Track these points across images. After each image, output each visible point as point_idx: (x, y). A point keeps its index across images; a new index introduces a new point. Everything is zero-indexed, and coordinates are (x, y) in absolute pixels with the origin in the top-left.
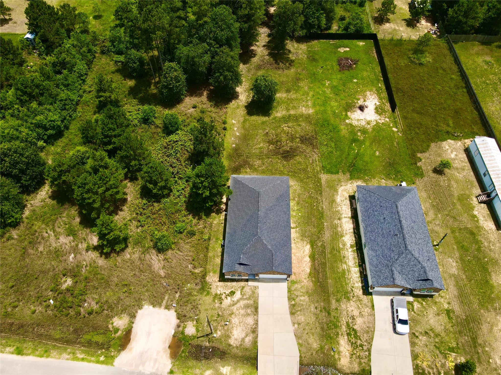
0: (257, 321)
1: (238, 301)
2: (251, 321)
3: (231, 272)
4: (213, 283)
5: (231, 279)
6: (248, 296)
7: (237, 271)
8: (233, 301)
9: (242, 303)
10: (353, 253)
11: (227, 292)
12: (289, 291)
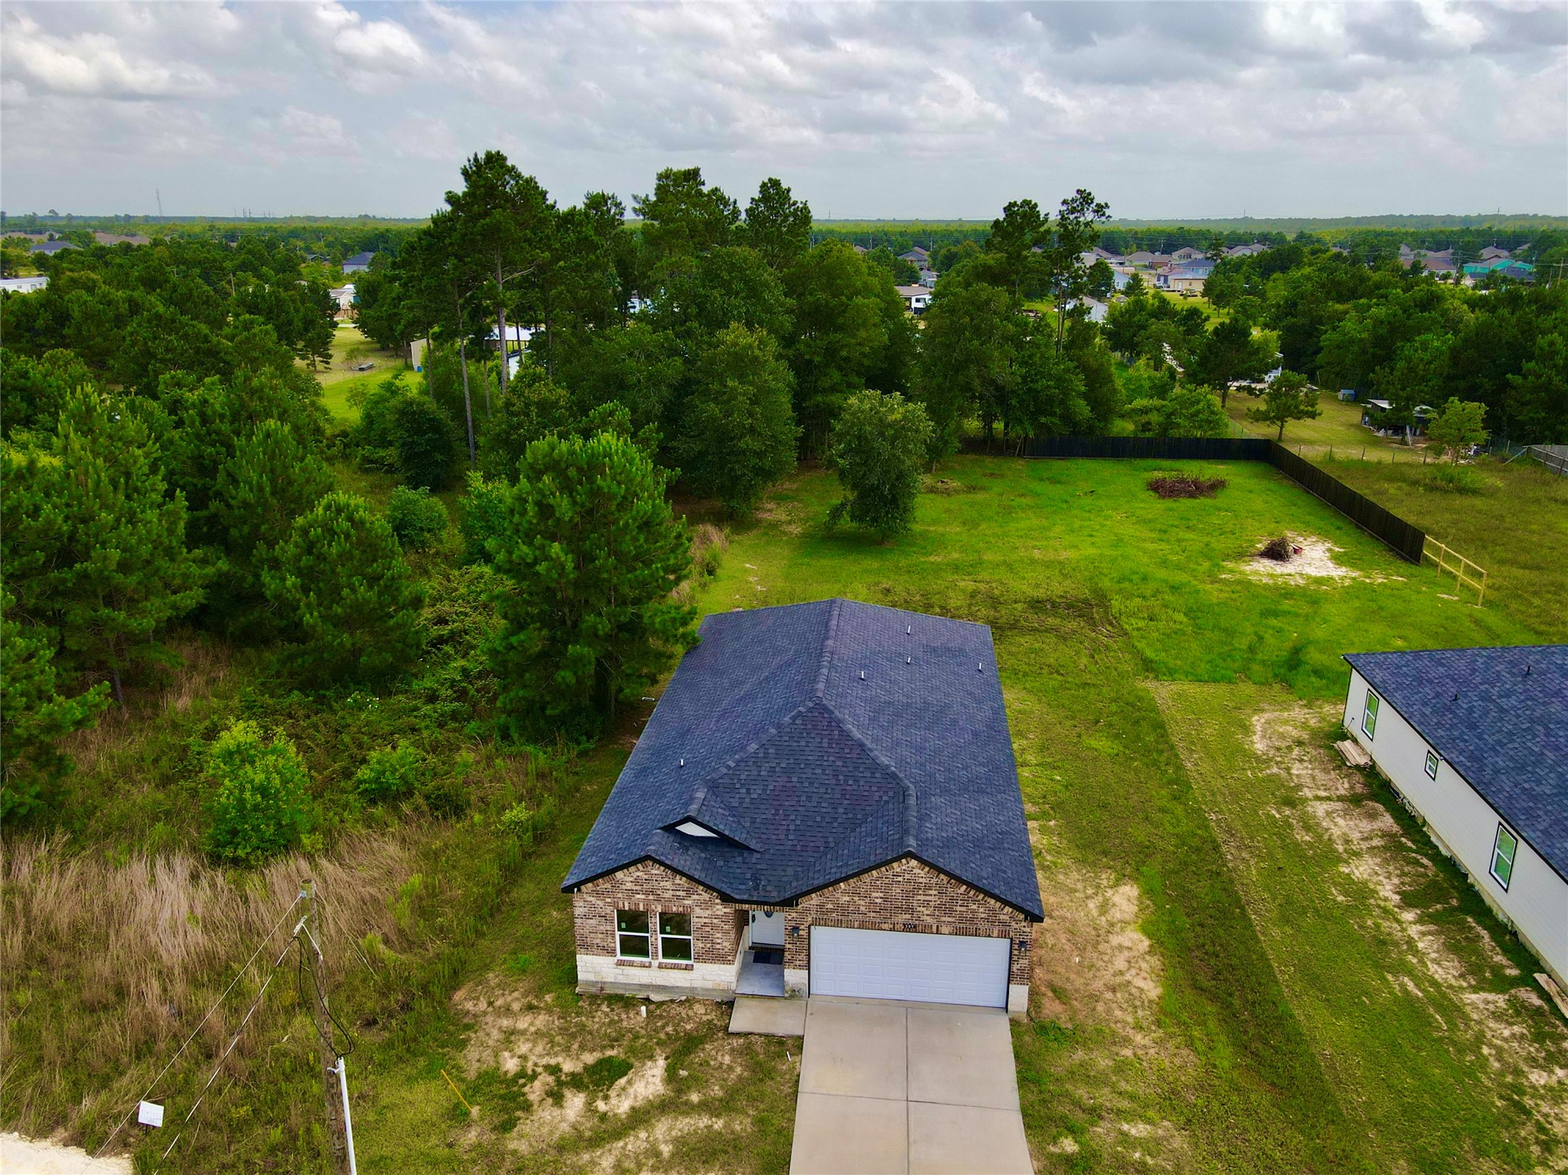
3: (619, 875)
4: (489, 1019)
5: (620, 998)
6: (717, 1091)
7: (657, 870)
8: (603, 1117)
9: (664, 1132)
10: (1432, 927)
11: (568, 1066)
12: (1028, 1075)
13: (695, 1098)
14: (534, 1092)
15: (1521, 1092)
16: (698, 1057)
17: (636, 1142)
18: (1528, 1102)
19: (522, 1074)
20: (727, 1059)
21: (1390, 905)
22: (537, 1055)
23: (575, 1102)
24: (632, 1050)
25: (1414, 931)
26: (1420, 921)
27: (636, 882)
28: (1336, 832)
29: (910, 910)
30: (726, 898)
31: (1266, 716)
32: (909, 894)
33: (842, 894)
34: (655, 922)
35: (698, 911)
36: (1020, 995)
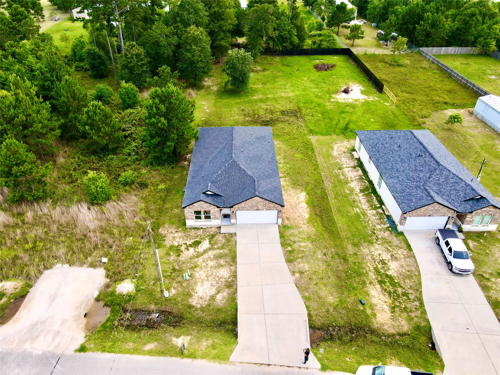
0: (236, 272)
1: (205, 252)
2: (226, 273)
3: (194, 204)
4: (168, 235)
5: (196, 228)
6: (220, 245)
7: (203, 203)
8: (198, 252)
9: (211, 254)
10: (365, 197)
11: (188, 243)
12: (282, 236)
13: (216, 247)
14: (183, 248)
15: (374, 230)
16: (215, 239)
17: (206, 256)
18: (375, 232)
19: (179, 245)
20: (221, 239)
21: (357, 193)
22: (181, 242)
23: (191, 250)
24: (201, 239)
25: (361, 198)
26: (363, 196)
27: (198, 205)
28: (349, 176)
29: (257, 206)
30: (218, 207)
31: (338, 145)
32: (257, 204)
33: (243, 204)
34: (202, 213)
35: (212, 210)
36: (280, 221)
